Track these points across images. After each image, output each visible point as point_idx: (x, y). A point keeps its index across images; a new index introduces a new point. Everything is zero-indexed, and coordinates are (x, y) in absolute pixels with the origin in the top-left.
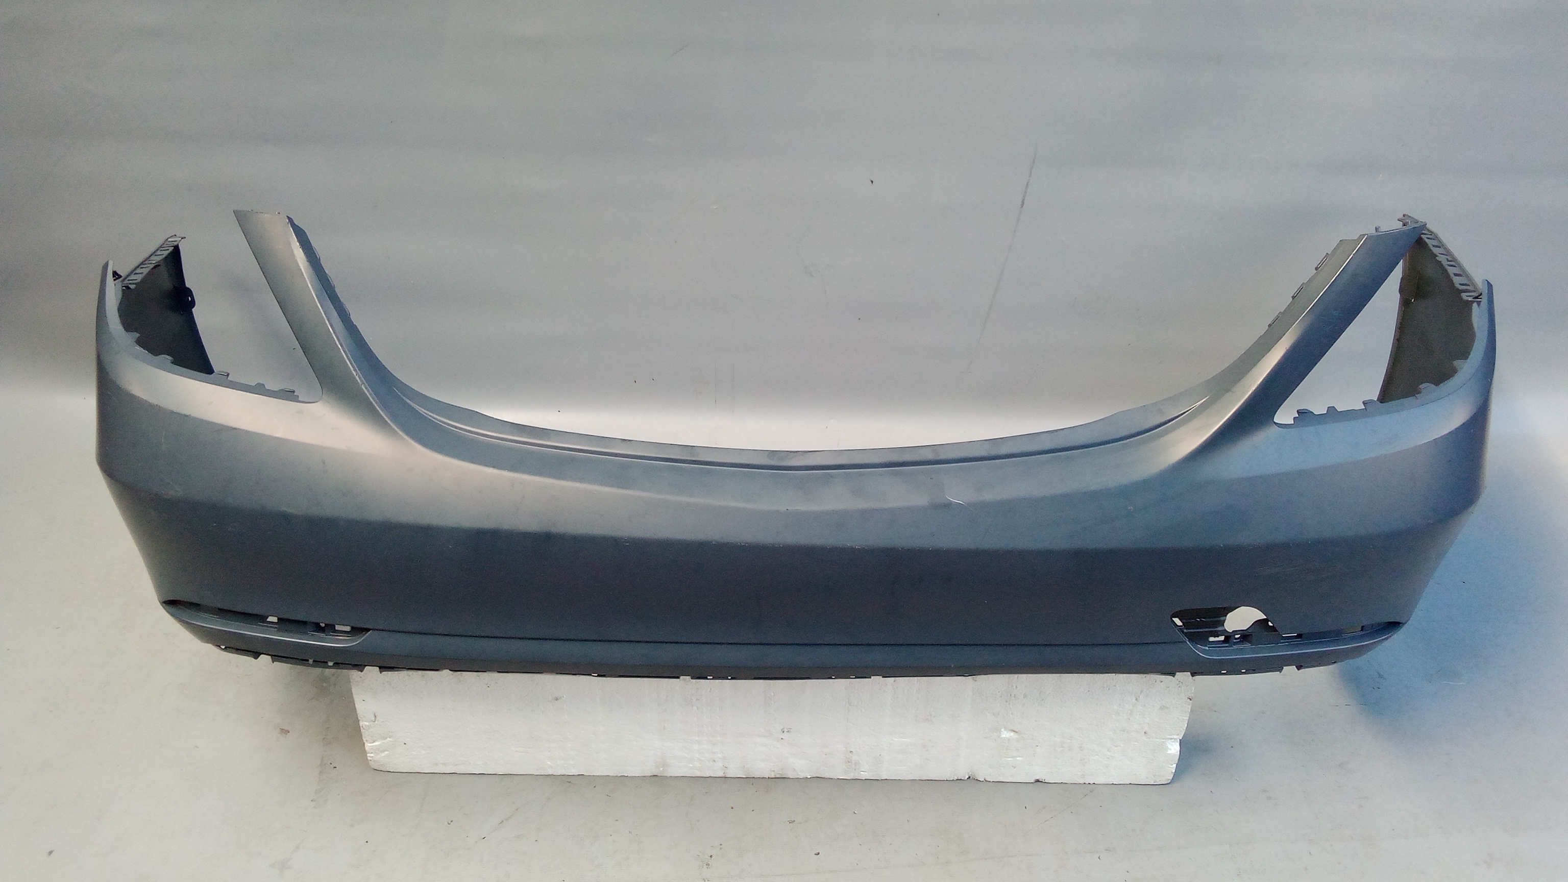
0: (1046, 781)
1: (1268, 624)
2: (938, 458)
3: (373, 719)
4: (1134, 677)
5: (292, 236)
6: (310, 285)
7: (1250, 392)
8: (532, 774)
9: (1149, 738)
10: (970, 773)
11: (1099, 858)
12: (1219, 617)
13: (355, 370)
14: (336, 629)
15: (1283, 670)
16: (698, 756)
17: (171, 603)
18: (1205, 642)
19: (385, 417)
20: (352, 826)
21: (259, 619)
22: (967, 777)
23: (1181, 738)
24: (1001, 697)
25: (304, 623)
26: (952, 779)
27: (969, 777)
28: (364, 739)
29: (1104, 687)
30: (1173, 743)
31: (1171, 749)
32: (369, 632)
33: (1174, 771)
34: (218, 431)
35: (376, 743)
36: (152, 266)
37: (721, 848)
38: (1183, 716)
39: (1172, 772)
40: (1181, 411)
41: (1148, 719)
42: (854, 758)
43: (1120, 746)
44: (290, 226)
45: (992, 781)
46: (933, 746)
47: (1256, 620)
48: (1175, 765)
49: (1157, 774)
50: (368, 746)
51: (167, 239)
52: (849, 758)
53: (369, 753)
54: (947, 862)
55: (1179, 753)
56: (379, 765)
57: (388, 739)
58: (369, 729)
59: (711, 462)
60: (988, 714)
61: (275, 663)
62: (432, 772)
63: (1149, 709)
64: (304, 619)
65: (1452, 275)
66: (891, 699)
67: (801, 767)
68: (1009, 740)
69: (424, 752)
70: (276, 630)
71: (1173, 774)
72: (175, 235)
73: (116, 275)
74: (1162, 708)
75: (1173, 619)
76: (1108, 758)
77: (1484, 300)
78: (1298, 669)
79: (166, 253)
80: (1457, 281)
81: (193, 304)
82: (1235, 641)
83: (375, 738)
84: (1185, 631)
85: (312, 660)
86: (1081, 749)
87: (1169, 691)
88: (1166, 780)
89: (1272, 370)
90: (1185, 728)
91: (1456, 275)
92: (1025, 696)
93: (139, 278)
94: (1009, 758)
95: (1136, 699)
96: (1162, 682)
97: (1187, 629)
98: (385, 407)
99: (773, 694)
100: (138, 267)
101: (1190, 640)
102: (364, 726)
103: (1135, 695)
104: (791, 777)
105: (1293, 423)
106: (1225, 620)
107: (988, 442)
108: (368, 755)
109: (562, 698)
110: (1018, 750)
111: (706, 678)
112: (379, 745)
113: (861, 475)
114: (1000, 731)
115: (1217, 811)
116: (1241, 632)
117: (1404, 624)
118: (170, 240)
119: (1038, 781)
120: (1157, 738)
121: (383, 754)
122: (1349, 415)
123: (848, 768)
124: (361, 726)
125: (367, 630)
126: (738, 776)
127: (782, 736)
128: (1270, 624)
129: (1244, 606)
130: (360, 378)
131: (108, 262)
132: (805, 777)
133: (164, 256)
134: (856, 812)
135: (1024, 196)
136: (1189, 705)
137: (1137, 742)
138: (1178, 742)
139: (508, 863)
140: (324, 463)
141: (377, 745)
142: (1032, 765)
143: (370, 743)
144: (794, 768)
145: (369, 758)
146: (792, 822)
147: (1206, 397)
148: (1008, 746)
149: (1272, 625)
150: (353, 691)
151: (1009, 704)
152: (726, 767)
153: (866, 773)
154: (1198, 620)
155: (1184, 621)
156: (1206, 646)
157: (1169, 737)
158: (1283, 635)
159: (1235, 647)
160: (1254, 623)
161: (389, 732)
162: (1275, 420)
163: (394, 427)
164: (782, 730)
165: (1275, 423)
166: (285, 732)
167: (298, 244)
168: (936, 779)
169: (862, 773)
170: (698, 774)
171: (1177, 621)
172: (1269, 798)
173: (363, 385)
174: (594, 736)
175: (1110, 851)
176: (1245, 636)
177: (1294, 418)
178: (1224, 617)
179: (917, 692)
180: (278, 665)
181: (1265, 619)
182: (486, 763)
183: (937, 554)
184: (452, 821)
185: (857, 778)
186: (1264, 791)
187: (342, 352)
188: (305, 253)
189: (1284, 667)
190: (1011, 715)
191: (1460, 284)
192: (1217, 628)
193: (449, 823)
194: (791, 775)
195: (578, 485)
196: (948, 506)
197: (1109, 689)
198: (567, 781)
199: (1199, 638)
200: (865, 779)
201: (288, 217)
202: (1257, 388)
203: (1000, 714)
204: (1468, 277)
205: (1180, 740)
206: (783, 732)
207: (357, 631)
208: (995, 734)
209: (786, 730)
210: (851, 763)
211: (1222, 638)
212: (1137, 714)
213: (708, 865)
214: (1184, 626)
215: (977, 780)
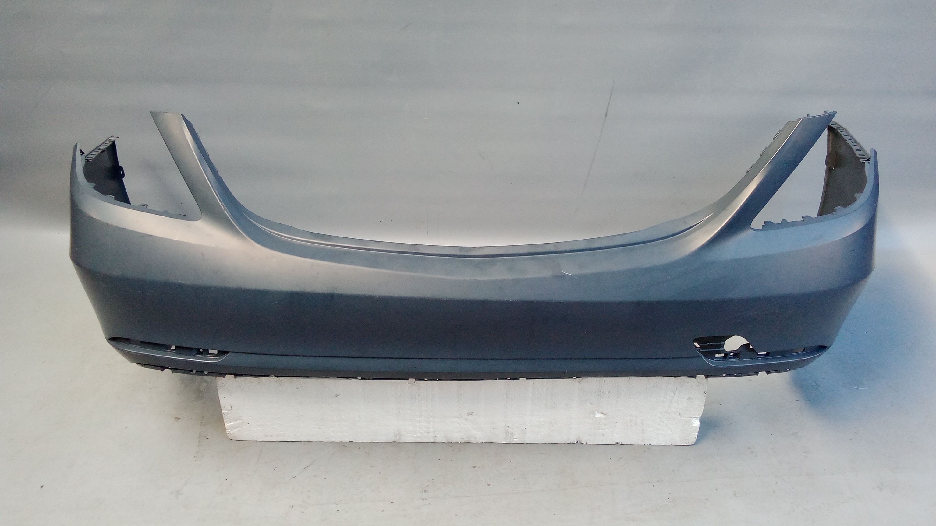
0: (622, 444)
1: (749, 347)
2: (557, 250)
3: (230, 409)
4: (672, 378)
5: (184, 126)
6: (194, 153)
7: (737, 210)
8: (322, 441)
9: (682, 417)
10: (578, 439)
11: (653, 486)
12: (721, 342)
13: (220, 201)
14: (209, 352)
15: (759, 374)
16: (419, 430)
17: (113, 340)
18: (713, 357)
19: (238, 229)
20: (218, 471)
21: (165, 347)
22: (576, 441)
23: (700, 417)
24: (595, 393)
25: (190, 349)
26: (567, 443)
27: (577, 442)
28: (225, 421)
29: (655, 386)
30: (696, 420)
31: (694, 424)
32: (229, 354)
33: (696, 437)
34: (142, 237)
35: (232, 423)
36: (100, 151)
37: (433, 482)
38: (702, 404)
39: (695, 438)
40: (697, 222)
41: (681, 405)
42: (510, 430)
43: (665, 422)
44: (183, 119)
45: (590, 443)
46: (556, 423)
47: (743, 344)
48: (697, 434)
49: (686, 439)
50: (227, 425)
51: (108, 139)
52: (507, 430)
53: (228, 429)
54: (564, 489)
55: (699, 426)
56: (233, 436)
57: (239, 421)
58: (228, 414)
59: (426, 253)
60: (588, 403)
61: (173, 373)
62: (264, 440)
63: (682, 400)
64: (190, 346)
65: (855, 150)
66: (532, 395)
67: (479, 436)
68: (600, 418)
69: (259, 428)
70: (174, 353)
71: (696, 439)
72: (113, 136)
73: (82, 152)
74: (689, 399)
75: (694, 343)
76: (658, 430)
77: (872, 160)
78: (768, 374)
79: (108, 145)
80: (857, 153)
81: (123, 175)
82: (730, 357)
83: (231, 420)
84: (701, 350)
85: (195, 371)
86: (642, 424)
87: (693, 388)
88: (692, 442)
89: (749, 197)
90: (702, 411)
91: (857, 150)
92: (609, 392)
93: (94, 157)
94: (601, 430)
95: (674, 394)
96: (688, 383)
97: (702, 349)
98: (239, 224)
99: (462, 392)
100: (93, 151)
101: (705, 356)
102: (224, 413)
103: (673, 391)
104: (473, 442)
105: (762, 228)
106: (724, 344)
107: (586, 241)
108: (227, 430)
109: (340, 395)
110: (605, 424)
111: (424, 380)
112: (233, 424)
113: (513, 260)
114: (595, 413)
115: (722, 460)
116: (734, 352)
117: (829, 348)
118: (110, 138)
119: (617, 443)
120: (686, 417)
121: (236, 430)
122: (794, 224)
123: (507, 436)
124: (223, 413)
125: (228, 352)
126: (442, 442)
127: (468, 417)
128: (751, 347)
129: (735, 335)
130: (223, 206)
131: (77, 144)
132: (482, 442)
133: (106, 147)
134: (511, 461)
135: (607, 111)
136: (704, 397)
137: (675, 419)
138: (698, 420)
139: (309, 491)
140: (203, 254)
141: (232, 425)
142: (614, 434)
143: (228, 423)
144: (475, 437)
145: (227, 433)
146: (474, 467)
147: (711, 214)
148: (599, 423)
149: (752, 347)
150: (219, 392)
151: (600, 397)
152: (435, 436)
153: (517, 440)
154: (709, 344)
155: (701, 344)
156: (714, 360)
157: (693, 416)
158: (759, 353)
159: (730, 360)
160: (741, 346)
161: (239, 416)
162: (751, 227)
163: (243, 234)
164: (468, 414)
165: (751, 228)
166: (179, 419)
167: (188, 130)
168: (558, 443)
169: (515, 439)
170: (419, 441)
171: (696, 344)
172: (752, 452)
173: (225, 210)
174: (358, 418)
175: (659, 482)
176: (736, 354)
177: (762, 226)
178: (723, 343)
179: (546, 390)
180: (175, 374)
181: (748, 344)
182: (296, 435)
183: (557, 305)
184: (276, 468)
185: (512, 442)
186: (749, 448)
187: (213, 191)
188: (192, 136)
189: (759, 372)
190: (601, 404)
191: (860, 155)
192: (719, 349)
193: (275, 468)
194: (473, 441)
195: (349, 266)
196: (563, 276)
197: (658, 388)
198: (343, 445)
199: (710, 355)
200: (517, 443)
201: (182, 114)
202: (740, 207)
203: (595, 403)
204: (864, 151)
205: (700, 418)
206: (469, 415)
207: (221, 353)
208: (592, 415)
209: (470, 414)
210: (508, 433)
211: (723, 355)
212: (674, 403)
213: (425, 491)
214: (701, 348)
215: (582, 443)
